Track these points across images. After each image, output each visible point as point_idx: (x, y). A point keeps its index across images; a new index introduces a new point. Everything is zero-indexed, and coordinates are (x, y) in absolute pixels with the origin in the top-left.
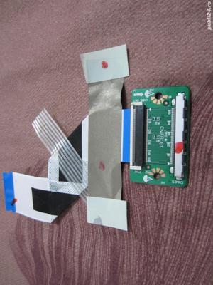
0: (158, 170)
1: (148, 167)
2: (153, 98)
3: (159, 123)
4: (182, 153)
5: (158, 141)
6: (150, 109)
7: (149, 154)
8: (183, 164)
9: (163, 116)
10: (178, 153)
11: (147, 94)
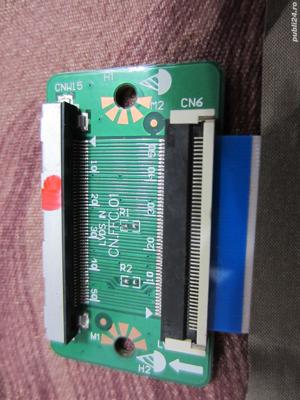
0: (123, 119)
1: (154, 123)
2: (140, 345)
3: (123, 267)
4: (44, 177)
5: (123, 211)
6: (148, 313)
7: (151, 171)
8: (41, 143)
9: (111, 286)
10: (53, 177)
11: (158, 364)
